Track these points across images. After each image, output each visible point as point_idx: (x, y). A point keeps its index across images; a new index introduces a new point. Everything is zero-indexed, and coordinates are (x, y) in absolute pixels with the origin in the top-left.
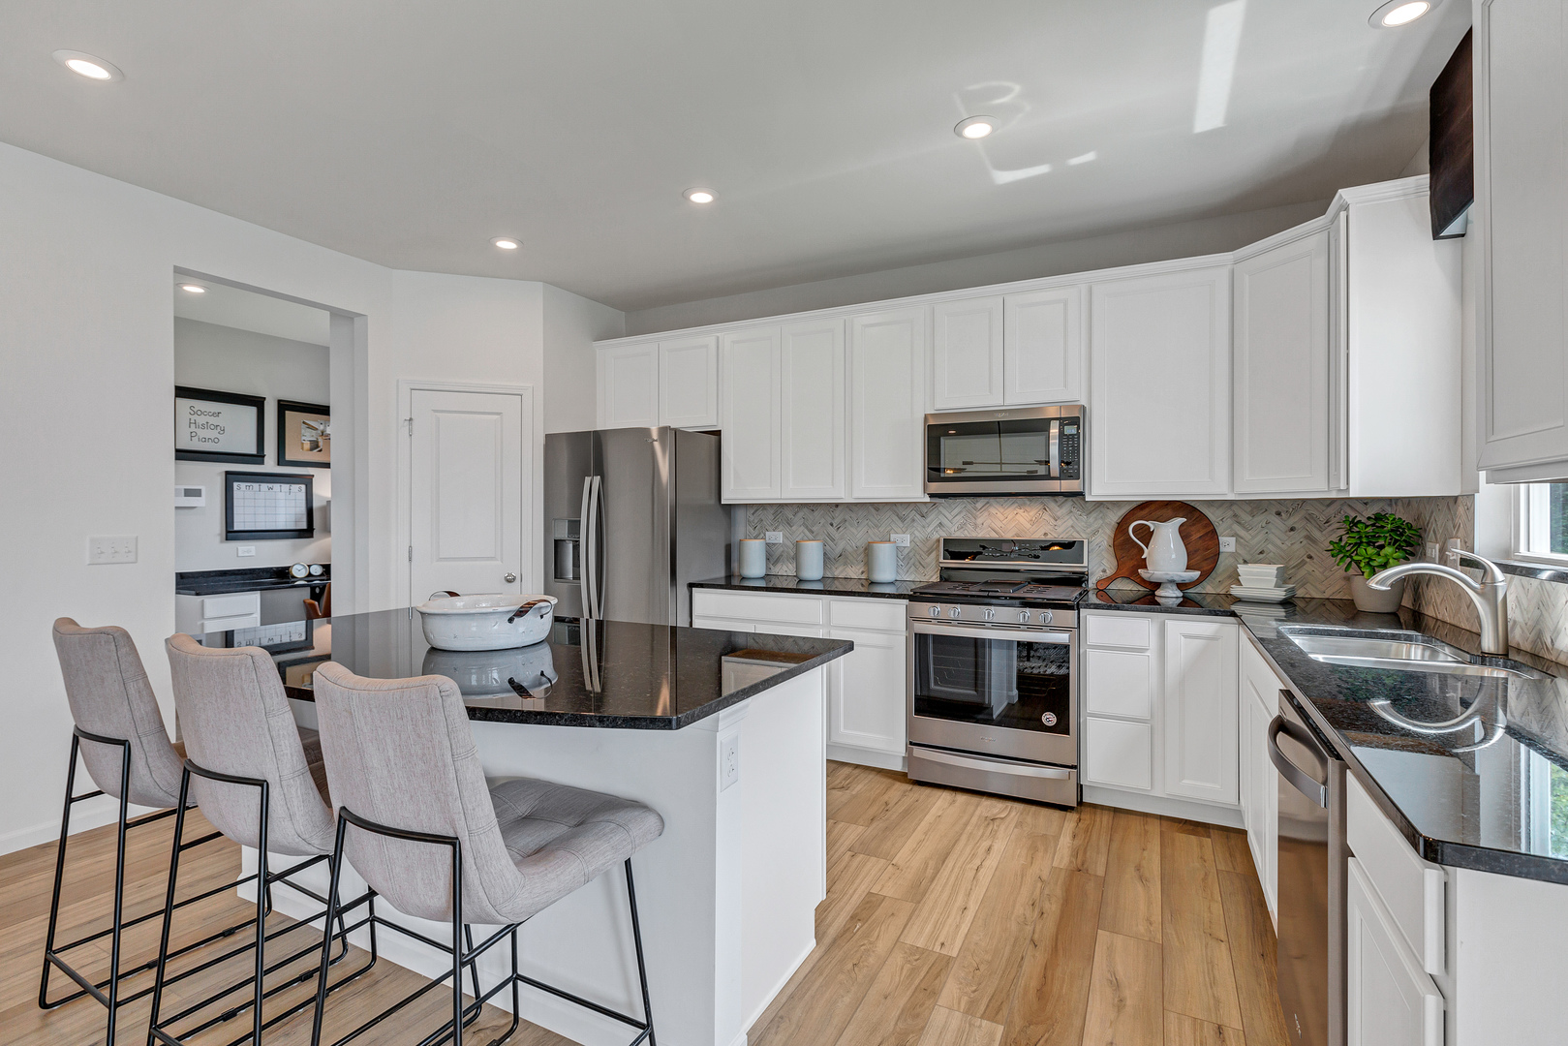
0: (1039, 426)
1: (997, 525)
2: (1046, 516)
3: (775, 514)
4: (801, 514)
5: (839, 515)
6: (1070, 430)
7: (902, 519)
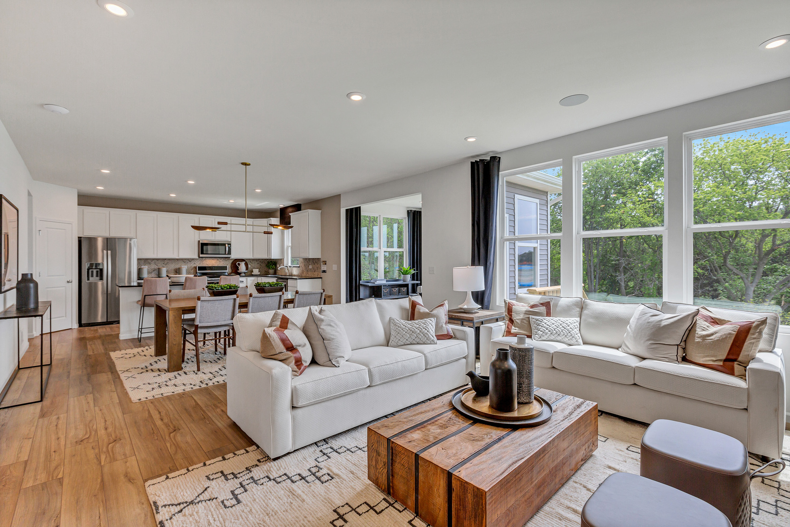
0: (224, 245)
1: (207, 263)
2: (218, 261)
3: (145, 261)
4: (154, 261)
5: (166, 262)
6: (229, 246)
7: (185, 262)
